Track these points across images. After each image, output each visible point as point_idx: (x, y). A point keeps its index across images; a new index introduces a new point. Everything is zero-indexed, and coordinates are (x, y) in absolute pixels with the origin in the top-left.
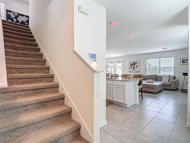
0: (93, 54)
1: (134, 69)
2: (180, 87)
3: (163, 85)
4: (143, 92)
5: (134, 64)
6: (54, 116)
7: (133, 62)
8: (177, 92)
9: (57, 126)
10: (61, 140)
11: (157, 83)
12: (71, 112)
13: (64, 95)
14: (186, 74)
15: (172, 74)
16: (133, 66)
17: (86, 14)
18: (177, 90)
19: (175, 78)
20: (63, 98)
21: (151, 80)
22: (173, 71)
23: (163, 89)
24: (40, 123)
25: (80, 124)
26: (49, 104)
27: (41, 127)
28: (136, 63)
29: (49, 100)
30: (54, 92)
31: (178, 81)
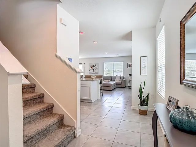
0: (70, 58)
1: (93, 71)
2: (127, 85)
3: (117, 84)
4: (103, 90)
5: (93, 66)
6: (41, 111)
7: (93, 64)
8: (125, 89)
9: (44, 119)
10: (51, 128)
11: (112, 83)
12: (53, 107)
13: (43, 94)
14: (130, 75)
15: (122, 75)
16: (93, 68)
17: (66, 26)
18: (125, 87)
19: (124, 78)
20: (43, 97)
21: (108, 80)
22: (123, 72)
23: (116, 87)
24: (30, 118)
25: (63, 115)
26: (31, 102)
27: (30, 122)
28: (95, 66)
29: (31, 98)
30: (31, 92)
31: (126, 80)
